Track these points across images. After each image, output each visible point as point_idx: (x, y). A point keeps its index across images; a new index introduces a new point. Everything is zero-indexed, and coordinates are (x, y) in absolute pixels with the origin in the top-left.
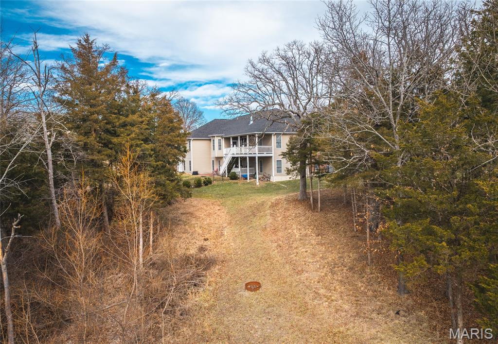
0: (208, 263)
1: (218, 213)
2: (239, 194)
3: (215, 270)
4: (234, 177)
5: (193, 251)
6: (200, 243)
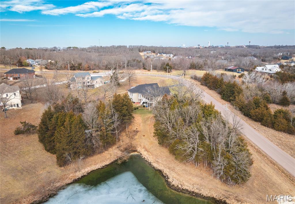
0: (137, 132)
1: (140, 119)
2: (145, 113)
3: (139, 133)
4: (144, 107)
5: (135, 129)
6: (136, 127)
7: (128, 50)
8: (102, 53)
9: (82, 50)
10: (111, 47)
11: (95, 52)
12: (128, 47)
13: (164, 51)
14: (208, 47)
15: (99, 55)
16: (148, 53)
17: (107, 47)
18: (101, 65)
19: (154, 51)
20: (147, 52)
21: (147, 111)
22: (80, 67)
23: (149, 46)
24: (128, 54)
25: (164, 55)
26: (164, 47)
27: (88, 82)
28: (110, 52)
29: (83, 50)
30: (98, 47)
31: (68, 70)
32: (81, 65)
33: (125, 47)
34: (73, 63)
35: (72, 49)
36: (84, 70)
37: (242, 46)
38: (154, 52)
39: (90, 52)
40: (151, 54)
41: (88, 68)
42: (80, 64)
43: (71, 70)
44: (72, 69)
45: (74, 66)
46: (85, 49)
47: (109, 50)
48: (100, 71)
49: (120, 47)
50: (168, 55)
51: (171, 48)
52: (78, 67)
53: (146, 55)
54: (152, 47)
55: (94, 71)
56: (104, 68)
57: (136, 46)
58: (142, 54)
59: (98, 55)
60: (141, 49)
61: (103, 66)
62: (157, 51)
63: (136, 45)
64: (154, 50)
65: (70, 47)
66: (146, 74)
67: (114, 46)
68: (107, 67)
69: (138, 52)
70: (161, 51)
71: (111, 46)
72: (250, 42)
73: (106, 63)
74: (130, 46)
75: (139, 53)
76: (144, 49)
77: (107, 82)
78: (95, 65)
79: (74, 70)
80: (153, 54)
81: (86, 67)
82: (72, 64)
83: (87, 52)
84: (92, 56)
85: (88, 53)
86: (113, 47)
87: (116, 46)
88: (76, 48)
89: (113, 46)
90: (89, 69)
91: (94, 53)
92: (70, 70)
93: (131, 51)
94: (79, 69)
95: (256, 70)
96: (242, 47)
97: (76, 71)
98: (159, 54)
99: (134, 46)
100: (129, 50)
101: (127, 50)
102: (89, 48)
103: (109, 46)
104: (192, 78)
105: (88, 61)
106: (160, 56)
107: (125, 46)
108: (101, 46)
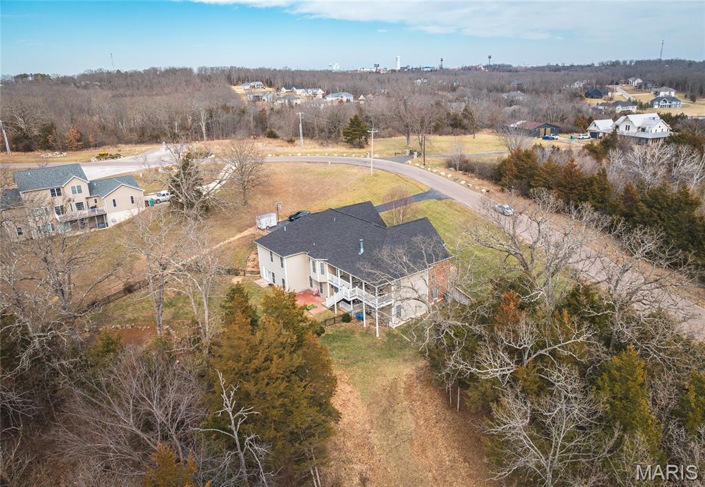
4: (347, 319)
7: (198, 81)
8: (121, 91)
9: (62, 82)
10: (147, 72)
11: (102, 88)
12: (196, 71)
13: (298, 80)
14: (399, 71)
15: (113, 97)
16: (254, 87)
17: (135, 72)
18: (123, 127)
19: (271, 82)
20: (252, 84)
21: (369, 347)
22: (50, 138)
23: (255, 68)
24: (199, 90)
25: (299, 92)
26: (293, 69)
27: (80, 206)
28: (146, 86)
29: (65, 81)
30: (109, 73)
31: (4, 149)
32: (50, 132)
33: (186, 72)
34: (23, 127)
35: (31, 82)
36: (64, 149)
37: (476, 67)
38: (270, 85)
39: (86, 87)
40: (263, 90)
41: (79, 141)
42: (48, 129)
43: (17, 150)
44: (21, 146)
45: (26, 137)
46: (72, 78)
47: (143, 81)
48: (125, 148)
49: (172, 72)
50: (310, 92)
51: (313, 73)
52: (42, 140)
53: (252, 93)
54: (262, 70)
55: (101, 151)
56: (135, 136)
57: (217, 69)
58: (239, 89)
59: (110, 95)
60: (234, 76)
61: (131, 130)
62: (279, 82)
63: (217, 66)
64: (269, 78)
65: (25, 76)
66: (286, 154)
67: (154, 70)
68: (143, 134)
69: (227, 85)
70: (289, 81)
71: (147, 68)
72: (490, 57)
73: (138, 119)
74: (200, 69)
75: (229, 89)
76: (242, 75)
77: (155, 197)
78: (103, 128)
79: (28, 149)
80: (268, 89)
81: (72, 138)
82: (20, 129)
83: (78, 87)
84: (94, 99)
85: (80, 91)
86: (153, 72)
87: (163, 70)
88: (43, 76)
89: (153, 68)
90: (82, 143)
91: (100, 90)
92: (12, 150)
93: (207, 83)
94: (48, 146)
95: (592, 128)
96: (476, 69)
97: (36, 153)
98: (284, 90)
99: (212, 69)
100: (202, 80)
101: (194, 80)
102: (84, 76)
103: (141, 69)
104: (449, 165)
105: (75, 117)
106: (287, 94)
107: (186, 69)
108: (118, 71)
